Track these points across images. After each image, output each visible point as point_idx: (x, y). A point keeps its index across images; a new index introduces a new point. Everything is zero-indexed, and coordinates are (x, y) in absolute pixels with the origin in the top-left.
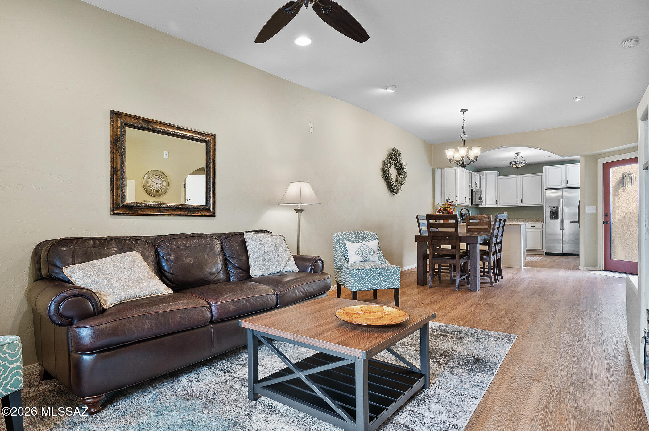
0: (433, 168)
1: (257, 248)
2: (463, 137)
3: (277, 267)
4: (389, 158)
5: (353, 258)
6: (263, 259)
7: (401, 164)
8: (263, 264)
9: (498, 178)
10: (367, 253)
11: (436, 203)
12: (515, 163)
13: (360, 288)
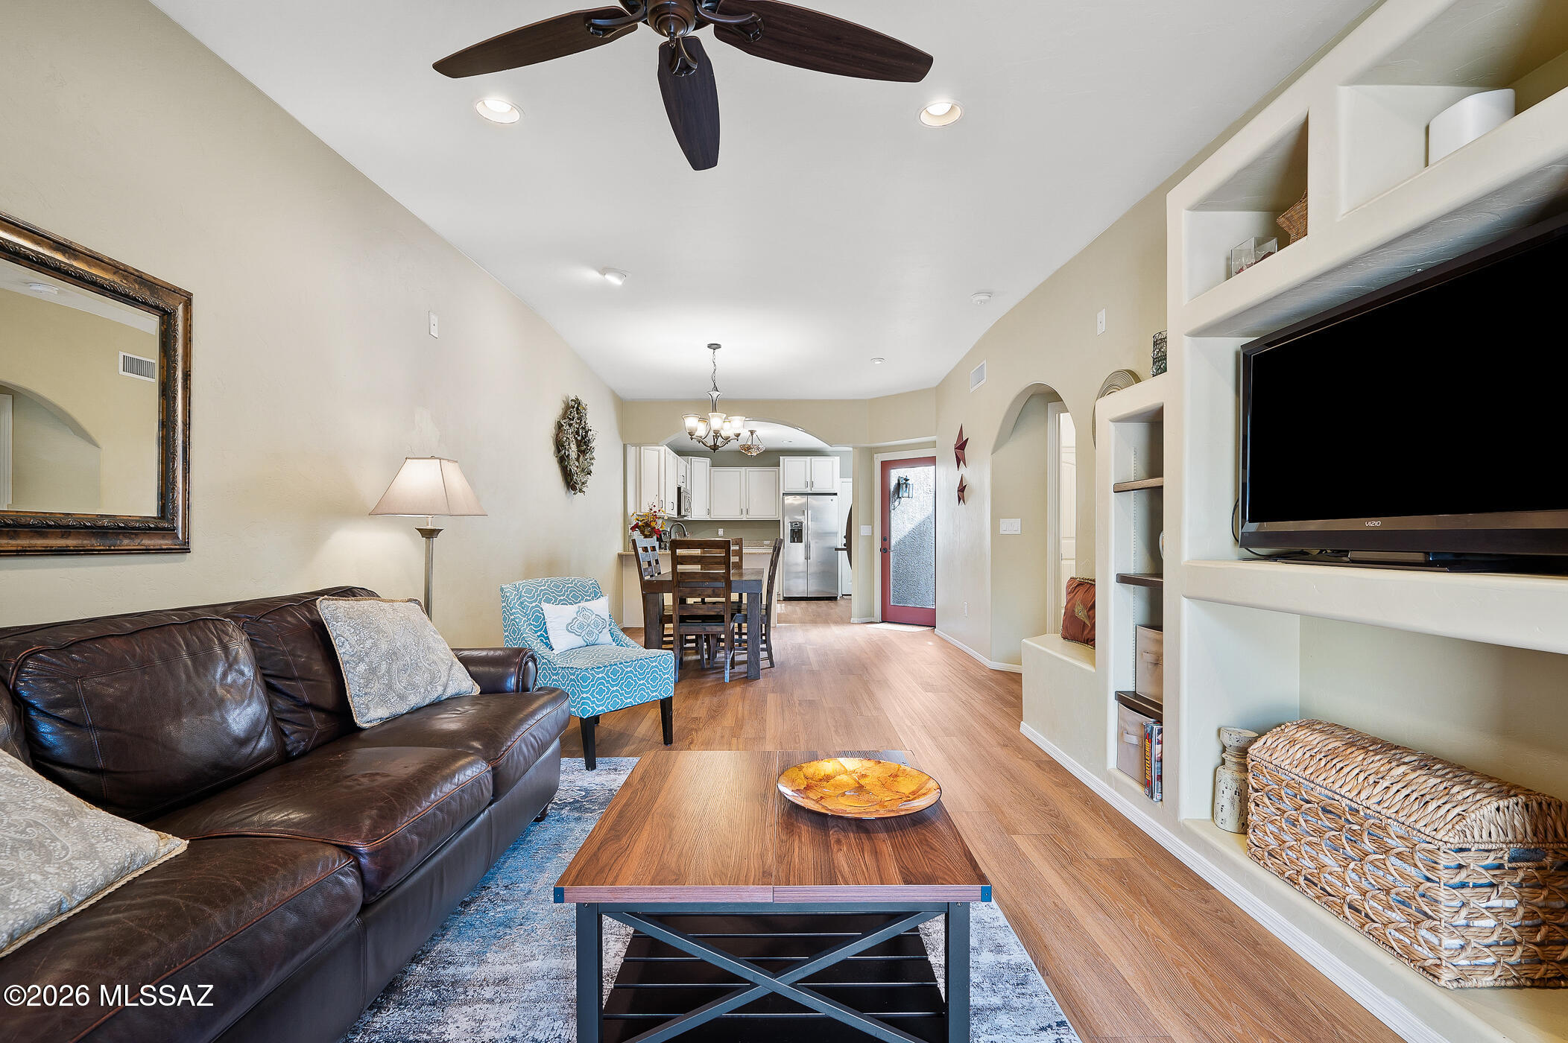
0: (624, 445)
1: (369, 643)
2: (715, 394)
3: (429, 688)
4: (568, 417)
5: (562, 640)
6: (389, 671)
7: (587, 432)
8: (390, 687)
9: (710, 470)
10: (593, 627)
11: (631, 510)
12: (749, 448)
13: (600, 708)
